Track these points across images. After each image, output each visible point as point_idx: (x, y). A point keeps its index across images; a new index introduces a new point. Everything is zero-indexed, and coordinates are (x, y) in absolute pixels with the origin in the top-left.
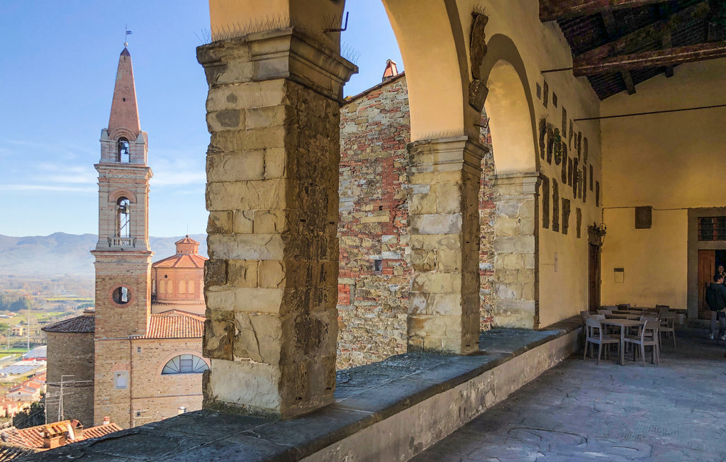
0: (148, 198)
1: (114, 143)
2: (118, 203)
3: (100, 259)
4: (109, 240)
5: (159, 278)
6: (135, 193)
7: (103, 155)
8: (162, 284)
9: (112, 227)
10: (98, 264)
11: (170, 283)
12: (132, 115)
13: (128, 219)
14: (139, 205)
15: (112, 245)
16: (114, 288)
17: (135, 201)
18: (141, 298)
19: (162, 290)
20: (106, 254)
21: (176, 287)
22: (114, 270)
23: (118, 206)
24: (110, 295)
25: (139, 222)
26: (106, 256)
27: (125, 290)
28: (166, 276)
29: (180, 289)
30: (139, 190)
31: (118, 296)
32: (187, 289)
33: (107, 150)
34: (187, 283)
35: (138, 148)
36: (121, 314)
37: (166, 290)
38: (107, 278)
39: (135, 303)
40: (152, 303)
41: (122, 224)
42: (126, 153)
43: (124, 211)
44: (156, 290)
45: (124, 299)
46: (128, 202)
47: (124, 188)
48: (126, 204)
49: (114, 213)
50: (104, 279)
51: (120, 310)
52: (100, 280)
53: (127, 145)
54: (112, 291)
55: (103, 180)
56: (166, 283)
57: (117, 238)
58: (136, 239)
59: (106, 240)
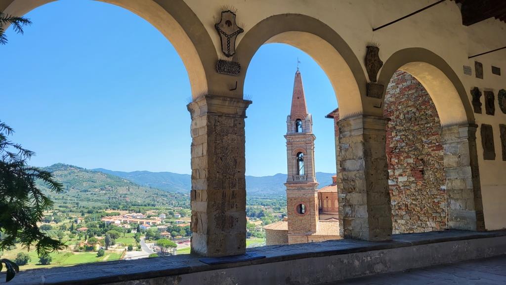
0: (313, 152)
1: (293, 122)
2: (298, 156)
3: (289, 188)
4: (293, 177)
5: (323, 199)
6: (306, 149)
7: (288, 130)
8: (325, 201)
9: (295, 169)
10: (288, 191)
11: (330, 202)
12: (303, 106)
13: (303, 164)
14: (308, 156)
15: (295, 180)
16: (297, 205)
17: (306, 154)
18: (312, 210)
19: (325, 206)
20: (292, 185)
21: (333, 204)
22: (297, 194)
23: (297, 158)
24: (295, 209)
25: (309, 166)
26: (292, 187)
27: (303, 206)
28: (327, 198)
30: (308, 147)
31: (299, 209)
33: (290, 127)
35: (307, 124)
36: (302, 220)
37: (327, 206)
38: (293, 199)
39: (309, 213)
40: (319, 214)
41: (300, 167)
43: (302, 160)
44: (322, 206)
45: (303, 211)
46: (302, 154)
47: (300, 147)
48: (302, 156)
49: (295, 161)
50: (291, 199)
51: (301, 218)
52: (290, 200)
53: (301, 123)
54: (296, 206)
55: (289, 143)
56: (327, 201)
57: (297, 176)
58: (307, 176)
59: (291, 177)
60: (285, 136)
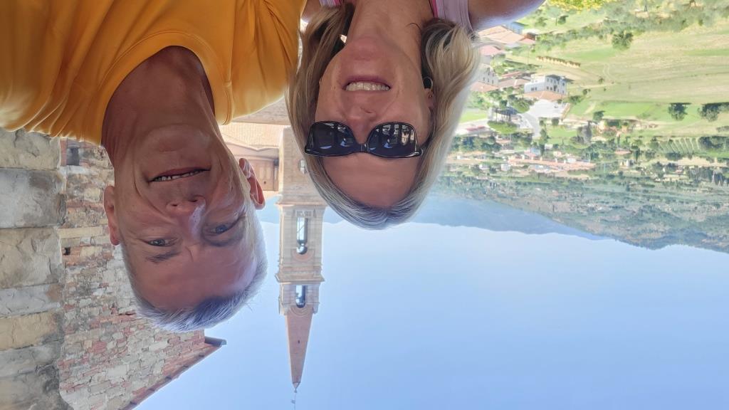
0: (280, 254)
1: (309, 302)
2: (306, 249)
8: (269, 176)
12: (292, 330)
19: (269, 170)
23: (306, 245)
37: (265, 170)
42: (298, 294)
43: (300, 242)
46: (298, 251)
48: (299, 248)
53: (298, 301)
56: (265, 177)
57: (308, 217)
58: (293, 216)
59: (317, 216)
60: (322, 280)
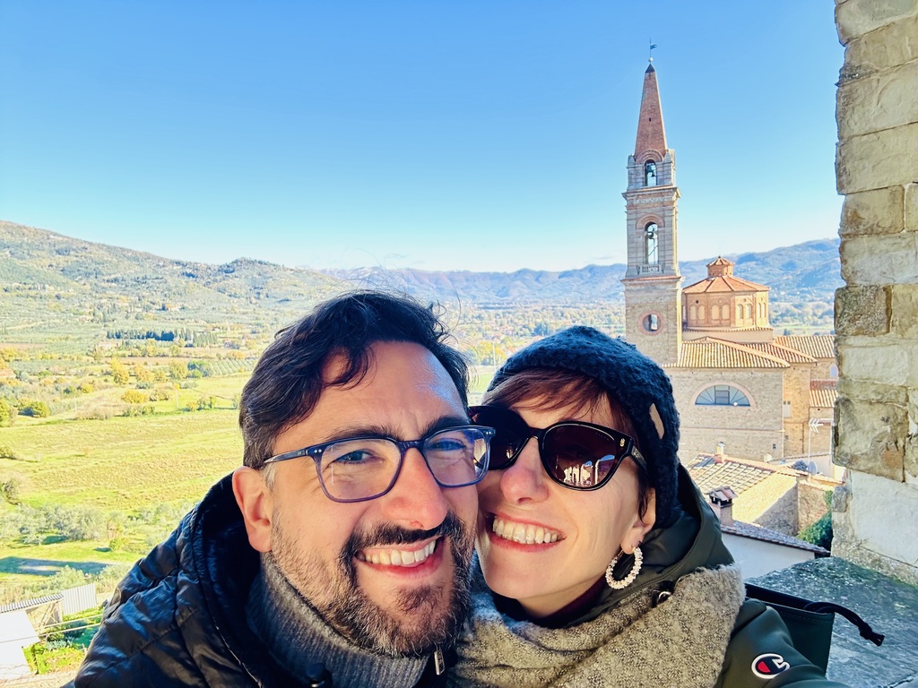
0: (676, 220)
1: (641, 168)
2: (646, 229)
3: (629, 288)
4: (637, 267)
5: (690, 304)
6: (663, 217)
7: (630, 182)
8: (693, 309)
9: (641, 254)
10: (627, 293)
11: (702, 309)
12: (658, 134)
13: (656, 244)
14: (667, 229)
15: (641, 273)
16: (644, 316)
17: (663, 224)
18: (672, 325)
19: (693, 316)
20: (636, 282)
21: (708, 313)
22: (644, 297)
23: (646, 233)
24: (640, 322)
25: (666, 246)
26: (635, 284)
27: (654, 317)
28: (697, 302)
29: (713, 314)
30: (666, 214)
31: (648, 323)
32: (721, 314)
33: (634, 176)
34: (721, 308)
35: (666, 168)
36: (651, 342)
37: (697, 317)
38: (636, 306)
39: (665, 330)
40: (683, 330)
41: (650, 251)
42: (653, 176)
43: (651, 237)
44: (687, 317)
45: (654, 327)
46: (655, 226)
47: (652, 213)
49: (642, 239)
50: (633, 307)
51: (650, 338)
52: (631, 308)
53: (653, 168)
54: (642, 319)
55: (630, 208)
56: (697, 309)
57: (646, 266)
58: (664, 265)
59: (635, 268)
60: (625, 196)
